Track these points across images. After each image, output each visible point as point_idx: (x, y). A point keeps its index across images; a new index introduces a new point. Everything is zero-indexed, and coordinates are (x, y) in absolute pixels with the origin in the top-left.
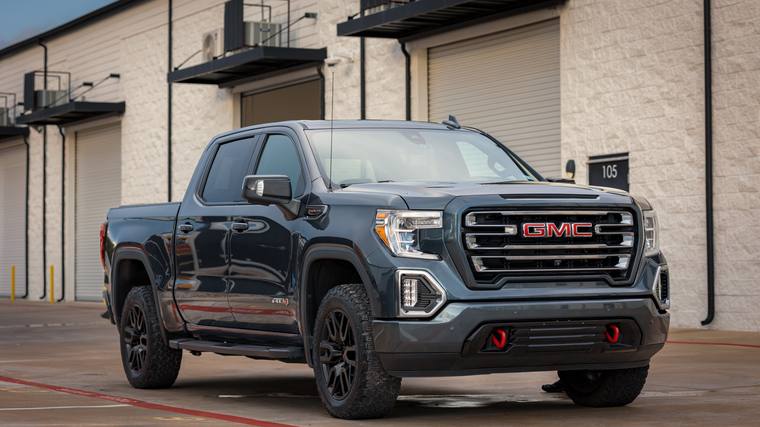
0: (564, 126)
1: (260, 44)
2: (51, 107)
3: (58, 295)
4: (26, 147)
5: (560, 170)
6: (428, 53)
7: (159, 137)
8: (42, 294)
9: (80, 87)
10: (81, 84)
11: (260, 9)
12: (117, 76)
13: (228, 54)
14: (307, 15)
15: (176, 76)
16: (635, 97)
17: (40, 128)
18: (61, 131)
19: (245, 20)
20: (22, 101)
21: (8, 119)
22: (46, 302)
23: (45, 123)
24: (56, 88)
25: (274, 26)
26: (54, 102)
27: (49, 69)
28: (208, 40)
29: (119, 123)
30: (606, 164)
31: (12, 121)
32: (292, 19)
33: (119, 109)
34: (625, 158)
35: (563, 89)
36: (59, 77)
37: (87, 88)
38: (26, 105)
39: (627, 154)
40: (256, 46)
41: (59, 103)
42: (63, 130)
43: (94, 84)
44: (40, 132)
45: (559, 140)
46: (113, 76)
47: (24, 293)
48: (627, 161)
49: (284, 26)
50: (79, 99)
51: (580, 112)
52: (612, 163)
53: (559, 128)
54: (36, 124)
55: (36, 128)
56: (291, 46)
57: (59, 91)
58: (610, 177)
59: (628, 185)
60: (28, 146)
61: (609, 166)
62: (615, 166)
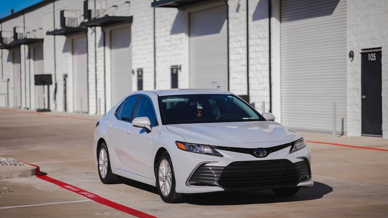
0: (348, 32)
2: (97, 18)
3: (103, 113)
5: (346, 56)
7: (149, 34)
8: (95, 112)
9: (111, 8)
10: (112, 6)
12: (129, 2)
16: (385, 17)
17: (93, 28)
20: (83, 13)
21: (77, 23)
22: (97, 116)
23: (95, 26)
24: (100, 8)
26: (99, 15)
29: (130, 27)
30: (370, 53)
31: (79, 24)
33: (129, 20)
34: (380, 50)
35: (348, 12)
36: (101, 3)
37: (115, 8)
38: (85, 16)
39: (381, 48)
41: (101, 16)
42: (104, 30)
43: (118, 6)
44: (93, 30)
45: (346, 40)
46: (127, 2)
47: (87, 111)
48: (381, 52)
50: (110, 15)
51: (357, 25)
52: (373, 53)
53: (346, 33)
54: (91, 26)
55: (91, 28)
57: (102, 9)
58: (372, 60)
59: (381, 64)
60: (87, 37)
61: (372, 54)
62: (375, 54)
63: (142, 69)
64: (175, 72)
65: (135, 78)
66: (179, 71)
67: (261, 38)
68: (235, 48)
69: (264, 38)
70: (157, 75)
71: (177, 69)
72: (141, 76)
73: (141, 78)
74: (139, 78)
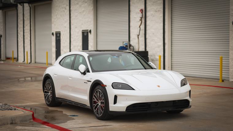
4: (16, 11)
17: (22, 4)
18: (29, 6)
23: (23, 3)
42: (30, 5)
44: (21, 5)
54: (20, 3)
63: (60, 32)
64: (85, 34)
65: (54, 38)
66: (89, 34)
67: (156, 11)
68: (135, 18)
69: (158, 11)
70: (72, 36)
71: (88, 32)
72: (60, 37)
73: (59, 38)
74: (57, 38)
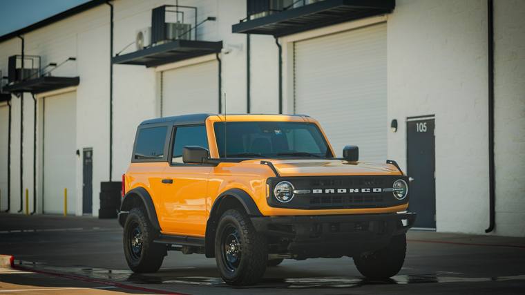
0: (389, 96)
1: (177, 38)
2: (27, 80)
3: (31, 210)
4: (8, 107)
5: (386, 126)
6: (294, 45)
8: (19, 209)
9: (47, 66)
10: (48, 63)
11: (176, 13)
12: (74, 59)
13: (154, 45)
14: (210, 19)
15: (116, 60)
17: (19, 94)
18: (33, 96)
19: (167, 21)
20: (7, 75)
22: (22, 214)
23: (22, 91)
24: (30, 67)
25: (186, 25)
26: (29, 77)
27: (25, 54)
28: (140, 35)
29: (75, 91)
30: (419, 122)
32: (199, 21)
33: (75, 81)
34: (432, 118)
36: (32, 60)
37: (52, 67)
38: (10, 78)
39: (434, 115)
40: (174, 40)
41: (32, 78)
42: (35, 96)
43: (58, 65)
44: (18, 97)
45: (386, 106)
46: (70, 59)
47: (7, 208)
48: (434, 119)
49: (193, 26)
50: (47, 75)
52: (423, 121)
54: (16, 92)
55: (16, 95)
56: (198, 39)
57: (33, 69)
58: (421, 131)
59: (434, 137)
60: (10, 107)
61: (421, 124)
62: (425, 123)
63: (92, 148)
65: (80, 159)
72: (91, 158)
73: (90, 161)
74: (87, 161)
